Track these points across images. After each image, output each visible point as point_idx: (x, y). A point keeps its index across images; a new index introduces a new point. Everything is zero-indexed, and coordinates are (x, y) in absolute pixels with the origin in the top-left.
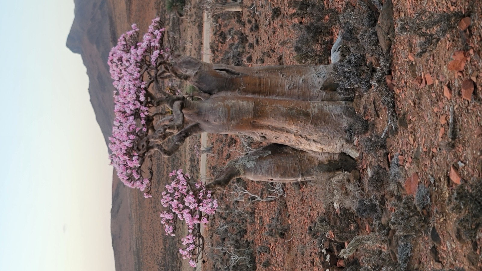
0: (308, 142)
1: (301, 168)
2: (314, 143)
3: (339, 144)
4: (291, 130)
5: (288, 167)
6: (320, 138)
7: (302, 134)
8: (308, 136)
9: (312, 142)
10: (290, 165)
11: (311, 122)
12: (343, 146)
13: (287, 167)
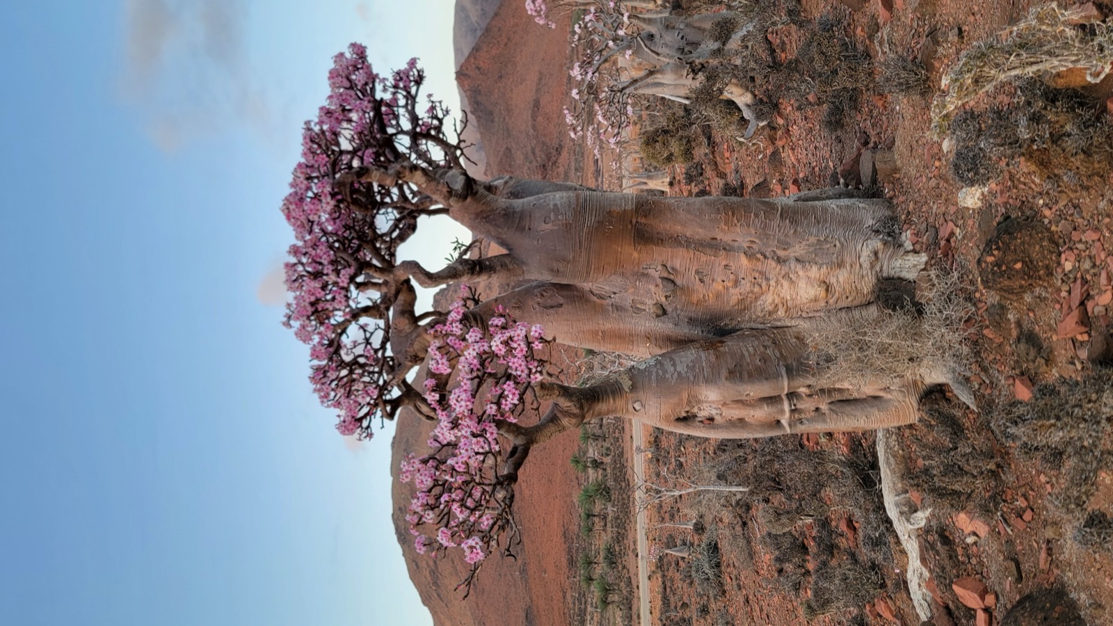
0: (785, 269)
1: (781, 354)
2: (799, 267)
3: (866, 254)
4: (736, 244)
5: (746, 354)
6: (812, 249)
7: (763, 250)
8: (781, 253)
9: (793, 264)
10: (751, 349)
11: (781, 215)
12: (876, 253)
13: (743, 355)
